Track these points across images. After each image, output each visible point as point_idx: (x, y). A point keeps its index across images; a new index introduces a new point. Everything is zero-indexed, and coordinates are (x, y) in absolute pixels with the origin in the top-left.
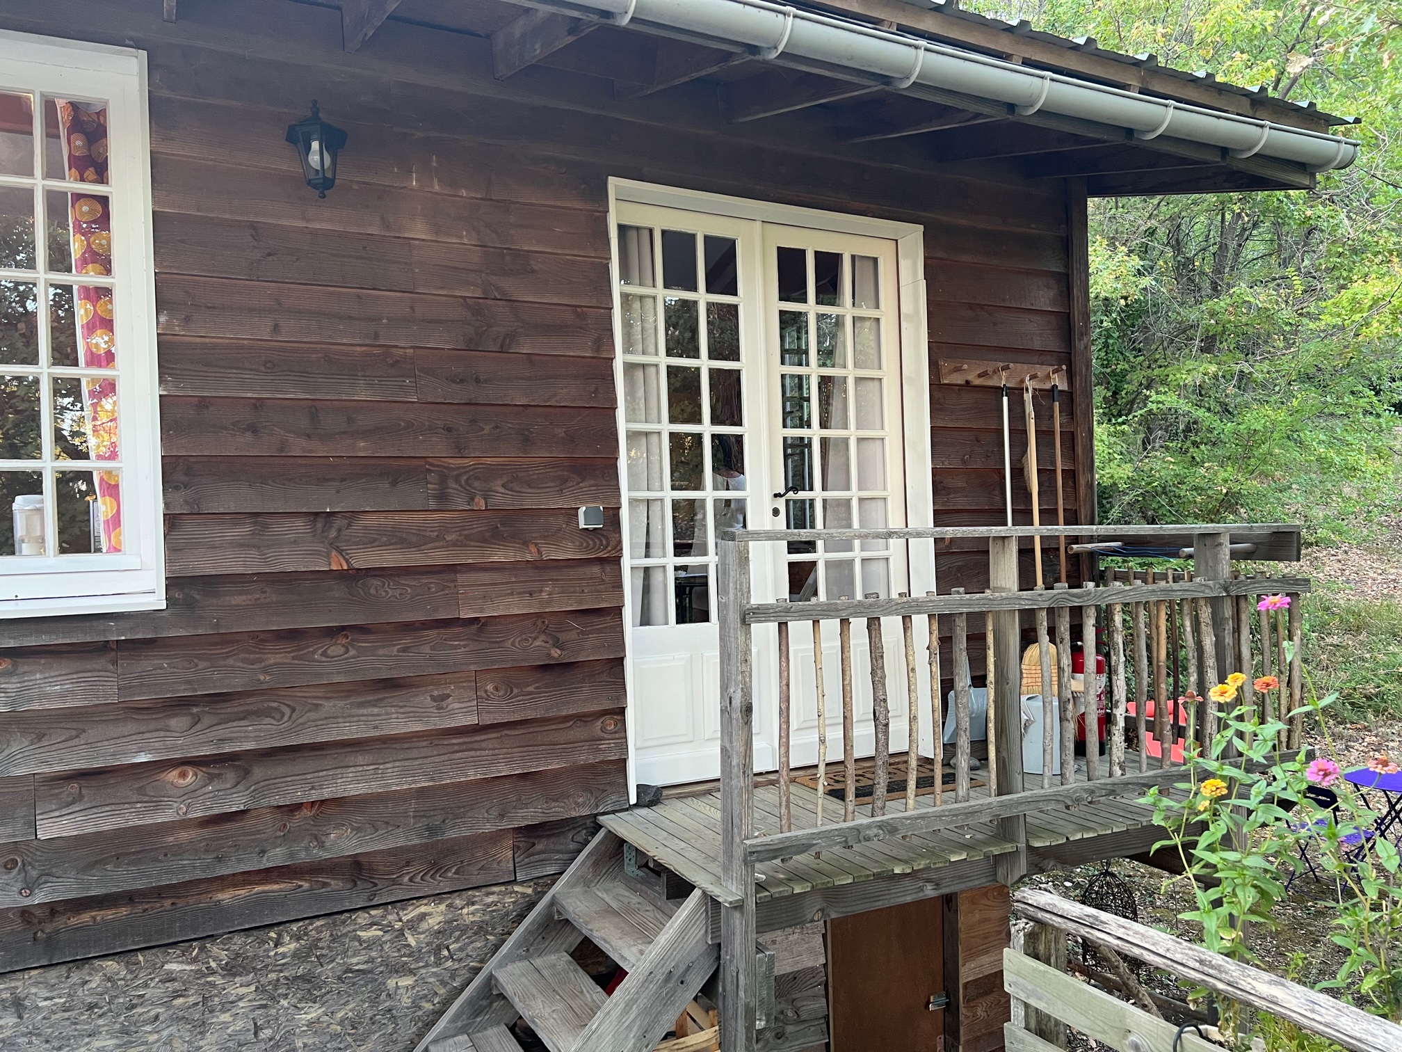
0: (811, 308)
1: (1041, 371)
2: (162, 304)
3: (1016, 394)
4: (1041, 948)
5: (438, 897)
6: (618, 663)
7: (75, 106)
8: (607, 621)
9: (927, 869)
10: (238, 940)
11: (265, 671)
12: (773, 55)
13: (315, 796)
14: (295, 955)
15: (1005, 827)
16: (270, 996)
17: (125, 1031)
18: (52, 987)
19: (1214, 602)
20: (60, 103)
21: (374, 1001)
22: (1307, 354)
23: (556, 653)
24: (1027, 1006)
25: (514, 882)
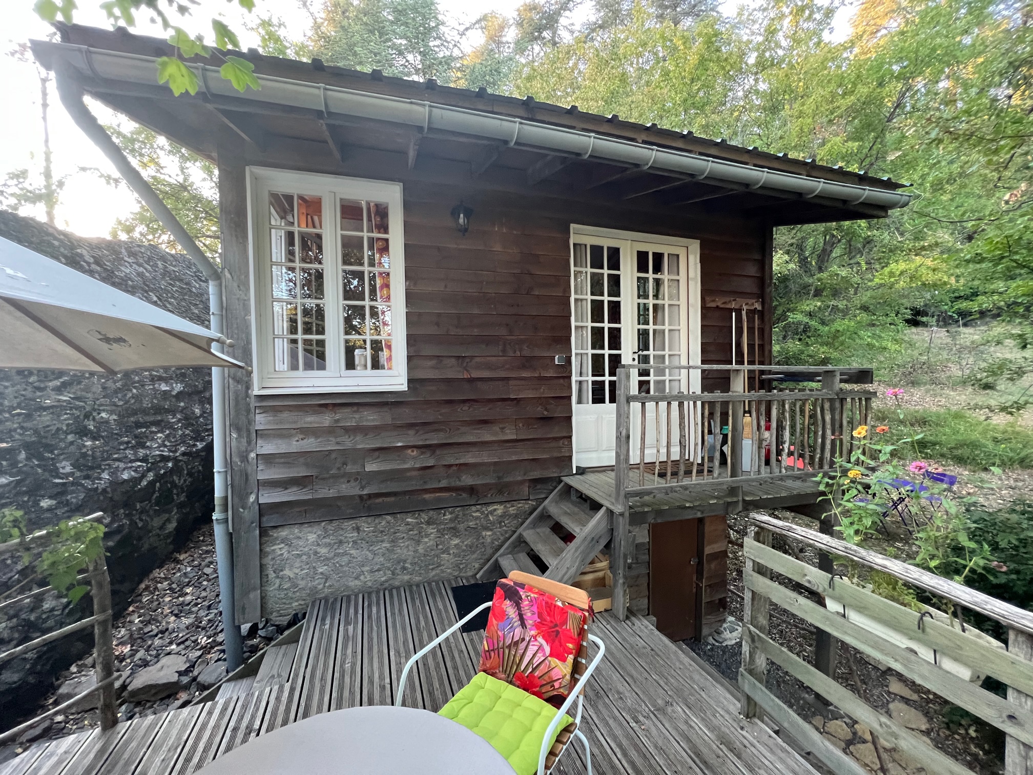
0: (651, 276)
1: (751, 301)
2: (407, 278)
3: (739, 312)
4: (761, 539)
5: (501, 503)
6: (569, 419)
7: (377, 205)
8: (565, 401)
9: (700, 505)
10: (431, 512)
11: (441, 415)
12: (647, 167)
13: (457, 462)
14: (450, 519)
15: (733, 491)
16: (441, 533)
17: (393, 541)
18: (369, 524)
19: (831, 401)
20: (372, 204)
21: (478, 539)
22: (865, 297)
23: (546, 413)
24: (754, 561)
25: (528, 499)
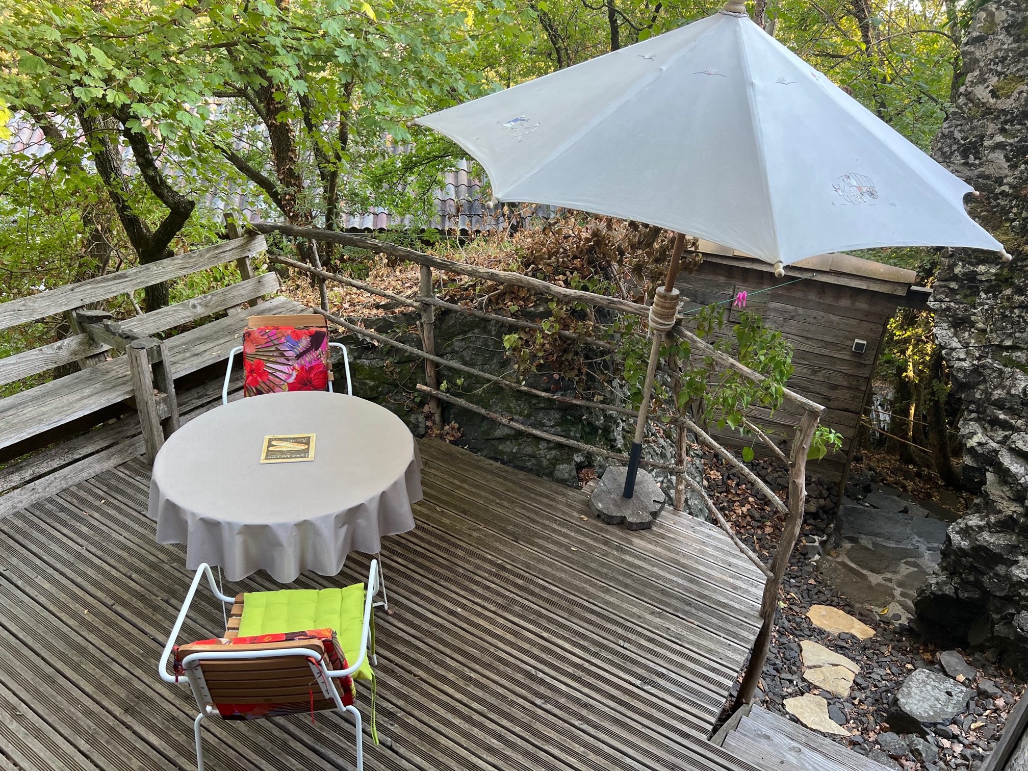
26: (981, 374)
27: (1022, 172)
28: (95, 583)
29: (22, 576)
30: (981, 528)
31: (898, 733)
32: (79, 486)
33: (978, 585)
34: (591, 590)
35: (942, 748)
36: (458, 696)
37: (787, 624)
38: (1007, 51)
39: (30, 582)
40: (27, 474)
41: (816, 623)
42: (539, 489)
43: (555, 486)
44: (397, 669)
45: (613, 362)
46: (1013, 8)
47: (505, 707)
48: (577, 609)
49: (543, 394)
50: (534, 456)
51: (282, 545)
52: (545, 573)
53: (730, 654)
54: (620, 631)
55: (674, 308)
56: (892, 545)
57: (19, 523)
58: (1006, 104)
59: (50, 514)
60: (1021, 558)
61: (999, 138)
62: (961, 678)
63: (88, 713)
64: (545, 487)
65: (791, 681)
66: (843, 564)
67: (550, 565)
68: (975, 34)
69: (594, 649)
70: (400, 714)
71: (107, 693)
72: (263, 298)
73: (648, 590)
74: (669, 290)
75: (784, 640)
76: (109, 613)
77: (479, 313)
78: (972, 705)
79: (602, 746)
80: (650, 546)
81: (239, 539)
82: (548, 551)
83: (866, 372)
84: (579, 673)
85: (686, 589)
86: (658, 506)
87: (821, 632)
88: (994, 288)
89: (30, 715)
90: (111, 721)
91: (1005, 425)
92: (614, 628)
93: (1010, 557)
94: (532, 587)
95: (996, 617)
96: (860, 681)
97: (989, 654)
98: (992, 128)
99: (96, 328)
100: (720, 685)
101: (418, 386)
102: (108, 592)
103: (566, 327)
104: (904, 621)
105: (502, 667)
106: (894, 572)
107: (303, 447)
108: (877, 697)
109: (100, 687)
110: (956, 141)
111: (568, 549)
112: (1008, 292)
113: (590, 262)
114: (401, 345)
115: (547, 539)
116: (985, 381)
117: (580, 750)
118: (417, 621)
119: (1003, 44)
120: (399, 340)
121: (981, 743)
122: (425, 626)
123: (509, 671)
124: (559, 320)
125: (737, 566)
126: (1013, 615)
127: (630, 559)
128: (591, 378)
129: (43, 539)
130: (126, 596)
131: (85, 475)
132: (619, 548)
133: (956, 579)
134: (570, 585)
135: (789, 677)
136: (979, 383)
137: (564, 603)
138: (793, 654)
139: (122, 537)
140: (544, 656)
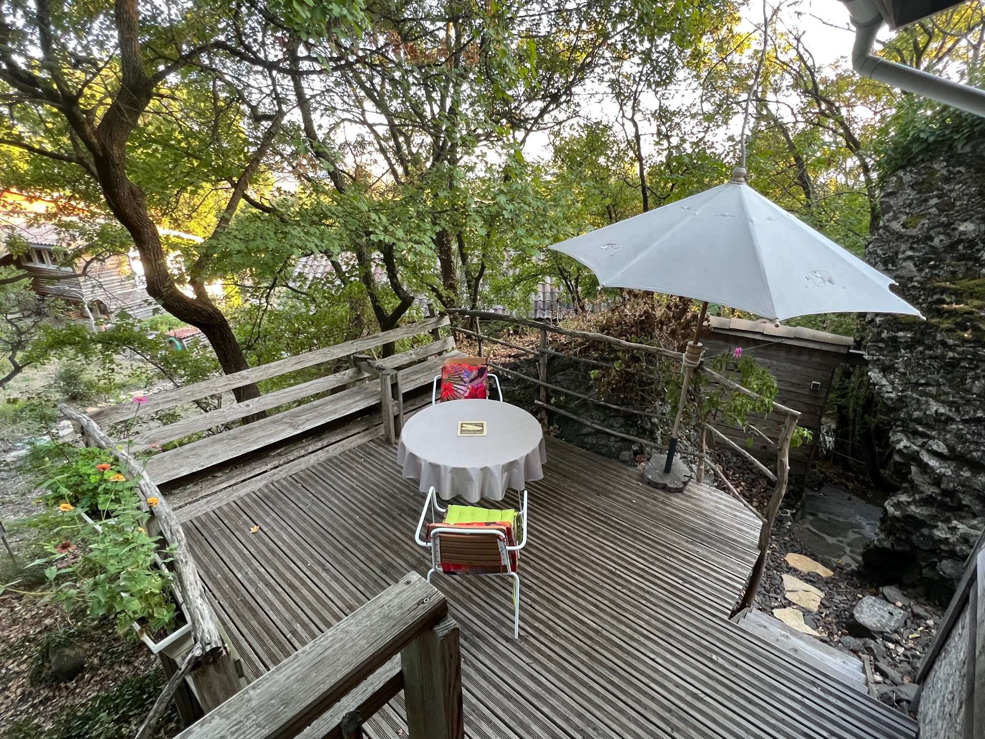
26: (903, 402)
27: (926, 274)
28: (362, 503)
29: (324, 496)
30: (909, 503)
31: (855, 637)
32: (350, 451)
33: (908, 541)
34: (647, 526)
35: (888, 648)
36: (569, 580)
37: (771, 563)
38: (912, 199)
39: (328, 500)
40: (325, 443)
41: (792, 564)
42: (610, 466)
43: (620, 464)
44: (531, 562)
45: (656, 390)
46: (915, 173)
47: (597, 589)
48: (638, 536)
49: (615, 407)
50: (606, 446)
51: (472, 480)
52: (618, 515)
53: (739, 569)
54: (667, 551)
55: (699, 354)
56: (841, 519)
57: (321, 469)
58: (914, 232)
59: (336, 465)
60: (940, 524)
61: (910, 253)
62: (899, 604)
63: (362, 571)
64: (614, 465)
65: (777, 599)
66: (808, 529)
67: (620, 510)
68: (890, 190)
69: (651, 560)
70: (535, 587)
71: (372, 561)
72: (446, 351)
73: (683, 528)
74: (696, 343)
75: (770, 573)
76: (370, 519)
77: (574, 358)
78: (909, 622)
79: (660, 617)
80: (683, 503)
81: (449, 475)
82: (619, 502)
83: (820, 403)
84: (642, 573)
85: (708, 529)
86: (687, 479)
87: (796, 570)
88: (910, 346)
89: (332, 569)
90: (375, 576)
91: (923, 435)
92: (663, 549)
93: (932, 523)
94: (609, 522)
95: (923, 564)
96: (825, 602)
97: (918, 590)
98: (903, 247)
99: (364, 363)
100: (734, 587)
101: (536, 401)
102: (369, 508)
103: (629, 367)
104: (854, 566)
105: (594, 566)
106: (845, 537)
107: (480, 428)
108: (838, 613)
109: (368, 558)
110: (878, 256)
111: (631, 502)
112: (921, 349)
113: (642, 329)
114: (526, 377)
115: (617, 495)
116: (907, 406)
117: (647, 618)
118: (541, 536)
119: (909, 195)
120: (524, 374)
121: (917, 648)
122: (547, 539)
123: (599, 569)
124: (624, 362)
125: (741, 517)
126: (936, 563)
127: (671, 509)
128: (643, 399)
129: (333, 477)
130: (378, 511)
131: (353, 445)
132: (662, 502)
133: (892, 538)
134: (633, 522)
135: (775, 596)
136: (902, 408)
137: (630, 532)
138: (777, 582)
139: (374, 479)
140: (620, 562)
